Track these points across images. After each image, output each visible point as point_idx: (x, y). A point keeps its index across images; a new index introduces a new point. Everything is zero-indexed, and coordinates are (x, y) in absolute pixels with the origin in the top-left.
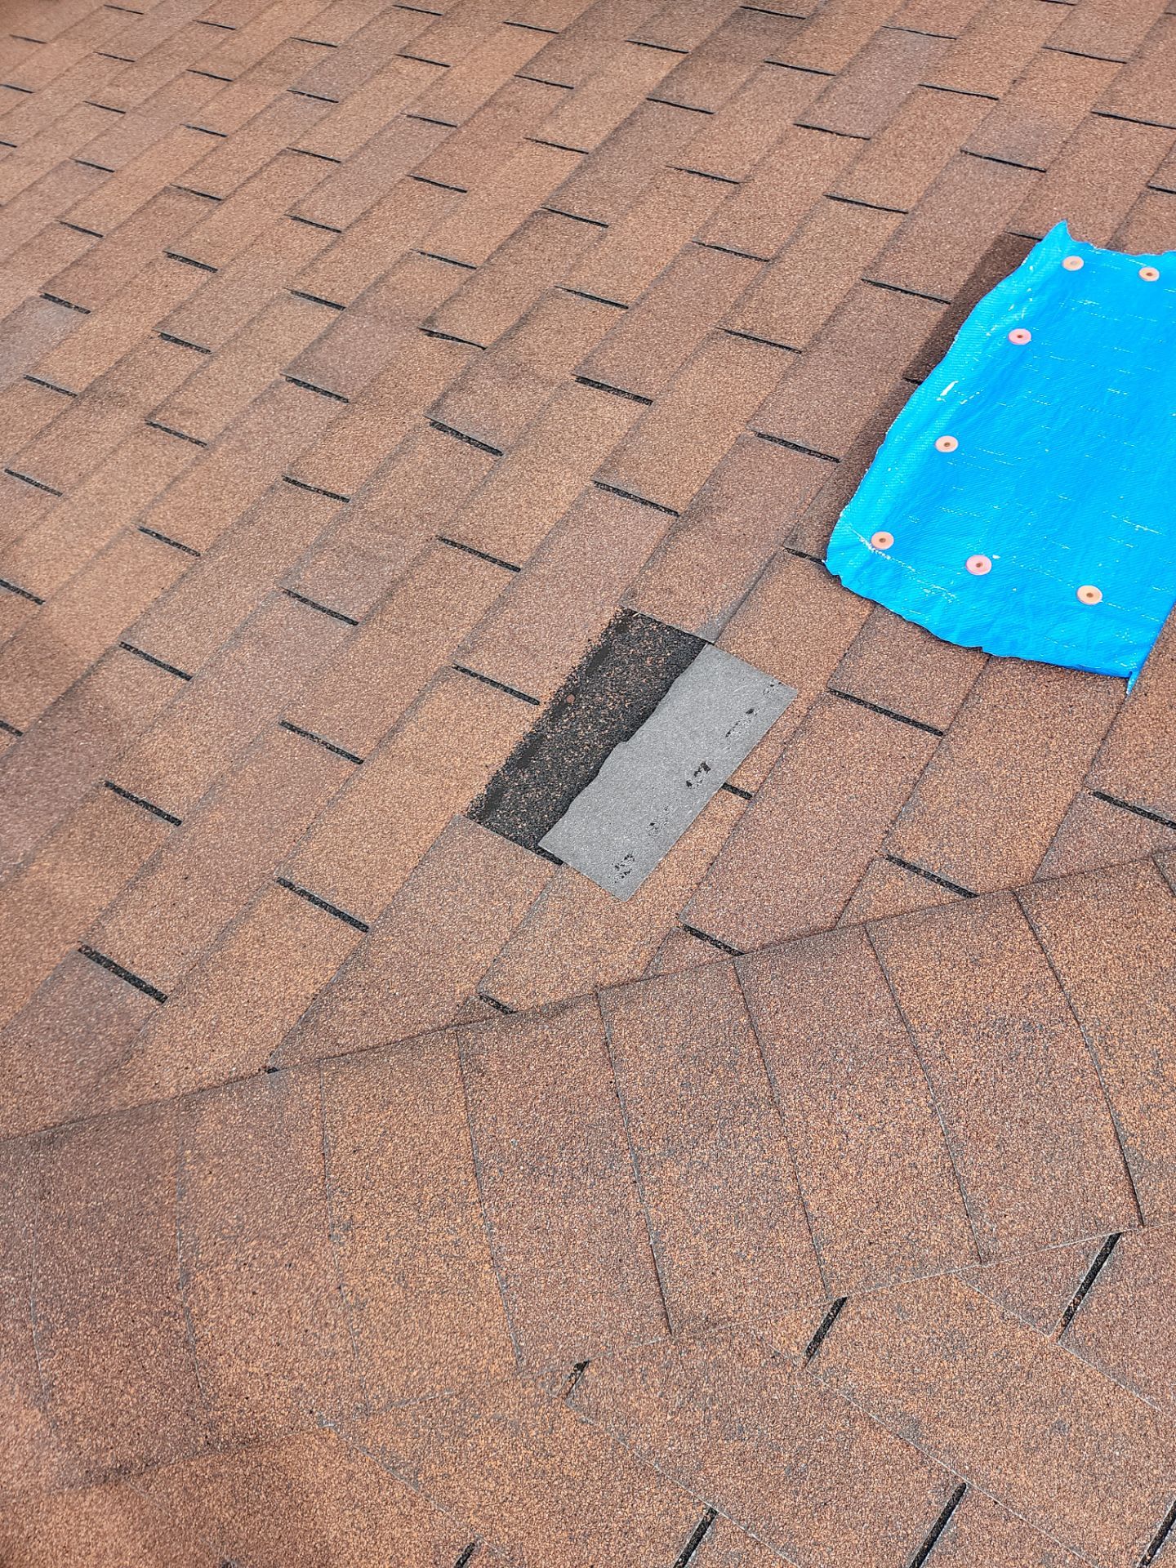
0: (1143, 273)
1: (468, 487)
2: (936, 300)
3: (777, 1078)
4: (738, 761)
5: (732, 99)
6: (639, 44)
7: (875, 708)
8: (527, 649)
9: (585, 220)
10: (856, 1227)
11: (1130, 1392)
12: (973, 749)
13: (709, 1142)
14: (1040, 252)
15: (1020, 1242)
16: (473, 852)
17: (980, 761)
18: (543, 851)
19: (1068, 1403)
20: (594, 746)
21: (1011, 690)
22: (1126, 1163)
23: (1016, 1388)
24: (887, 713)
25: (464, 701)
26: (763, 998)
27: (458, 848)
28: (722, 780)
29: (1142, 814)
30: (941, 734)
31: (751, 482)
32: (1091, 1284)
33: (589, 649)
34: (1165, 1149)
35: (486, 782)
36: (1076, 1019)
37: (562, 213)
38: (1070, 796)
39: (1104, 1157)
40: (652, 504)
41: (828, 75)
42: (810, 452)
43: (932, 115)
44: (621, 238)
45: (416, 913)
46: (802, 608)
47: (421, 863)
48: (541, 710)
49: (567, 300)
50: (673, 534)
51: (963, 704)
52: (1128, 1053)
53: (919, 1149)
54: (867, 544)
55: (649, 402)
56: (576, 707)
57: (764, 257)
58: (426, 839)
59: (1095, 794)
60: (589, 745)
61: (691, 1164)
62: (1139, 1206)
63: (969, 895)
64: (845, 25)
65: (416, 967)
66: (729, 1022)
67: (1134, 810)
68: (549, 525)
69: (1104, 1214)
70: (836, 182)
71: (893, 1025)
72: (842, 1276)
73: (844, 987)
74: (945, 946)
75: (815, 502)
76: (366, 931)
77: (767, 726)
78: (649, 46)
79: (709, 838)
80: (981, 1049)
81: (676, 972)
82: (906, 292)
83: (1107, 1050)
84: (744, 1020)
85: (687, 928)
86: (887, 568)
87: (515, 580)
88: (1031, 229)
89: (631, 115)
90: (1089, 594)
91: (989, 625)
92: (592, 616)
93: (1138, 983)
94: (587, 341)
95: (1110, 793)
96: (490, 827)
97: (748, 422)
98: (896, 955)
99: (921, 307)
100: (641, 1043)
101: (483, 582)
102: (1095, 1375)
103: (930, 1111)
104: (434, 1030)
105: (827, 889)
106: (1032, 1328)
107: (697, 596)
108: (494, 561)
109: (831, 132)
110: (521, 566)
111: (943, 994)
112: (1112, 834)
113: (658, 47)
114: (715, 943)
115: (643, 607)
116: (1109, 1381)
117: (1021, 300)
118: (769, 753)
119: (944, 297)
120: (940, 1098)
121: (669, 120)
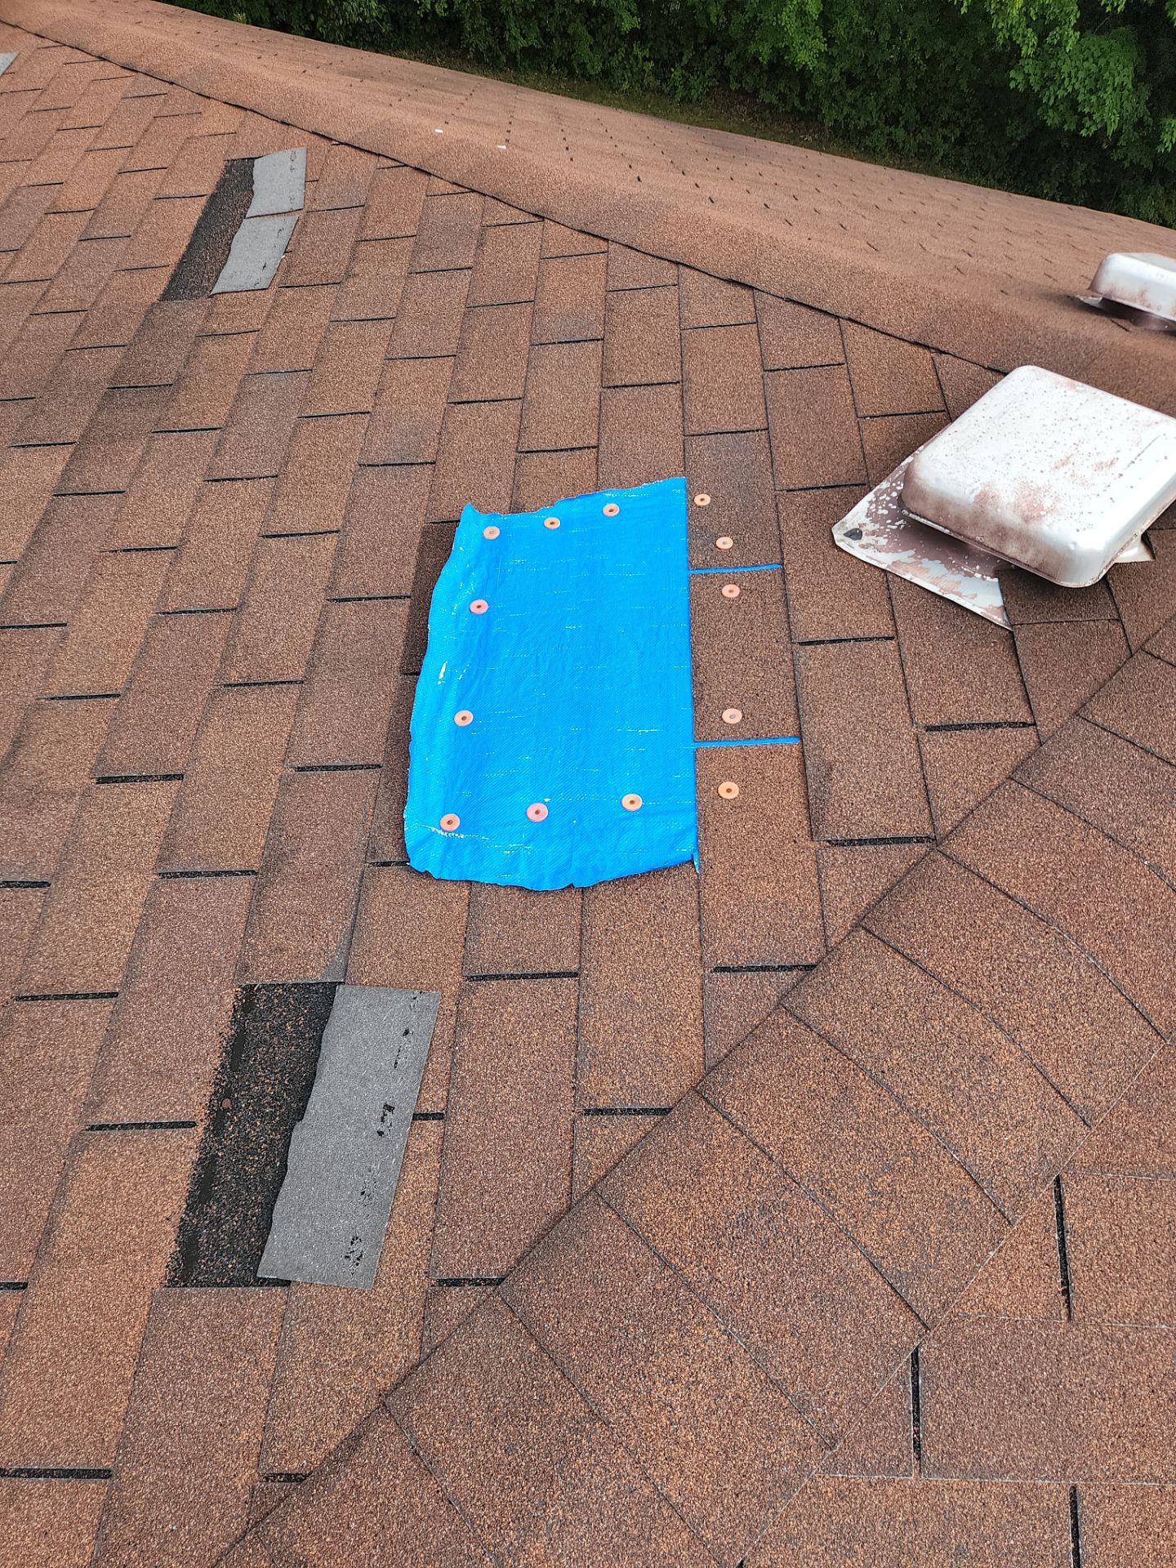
0: (547, 523)
1: (26, 931)
2: (397, 597)
3: (588, 1389)
4: (416, 1087)
5: (137, 474)
6: (23, 446)
7: (512, 977)
8: (160, 1073)
9: (40, 626)
10: (719, 1488)
11: (993, 1481)
12: (607, 976)
13: (556, 1496)
14: (461, 534)
15: (851, 1409)
16: (192, 1322)
17: (617, 984)
18: (265, 1279)
19: (955, 1526)
20: (272, 1140)
21: (612, 910)
22: (891, 1285)
23: (912, 1542)
24: (525, 976)
25: (114, 1160)
26: (540, 1314)
27: (173, 1326)
28: (409, 1112)
29: (756, 970)
30: (576, 975)
31: (309, 815)
32: (918, 1407)
33: (224, 1043)
34: (911, 1254)
35: (173, 1237)
36: (795, 1181)
37: (13, 627)
38: (698, 981)
39: (873, 1289)
40: (226, 872)
41: (216, 429)
42: (352, 768)
43: (321, 441)
44: (84, 632)
45: (157, 1424)
46: (409, 913)
47: (139, 1364)
48: (200, 1130)
49: (54, 708)
50: (258, 893)
51: (581, 940)
52: (845, 1188)
53: (734, 1378)
54: (439, 832)
55: (180, 777)
56: (236, 1109)
57: (231, 607)
58: (134, 1334)
59: (716, 970)
60: (265, 1142)
61: (550, 1528)
62: (918, 1315)
63: (664, 1112)
64: (212, 381)
65: (182, 1486)
66: (521, 1356)
67: (749, 969)
68: (129, 936)
69: (897, 1339)
70: (265, 522)
71: (660, 1273)
72: (728, 1543)
73: (604, 1260)
74: (667, 1172)
75: (377, 811)
76: (110, 1476)
77: (427, 1039)
78: (34, 446)
79: (423, 1178)
80: (738, 1254)
81: (450, 1335)
82: (370, 599)
83: (829, 1195)
84: (533, 1348)
85: (441, 1282)
86: (465, 847)
87: (117, 1007)
88: (446, 515)
89: (44, 514)
90: (631, 801)
91: (569, 861)
92: (213, 1008)
93: (823, 1121)
94: (92, 740)
95: (725, 964)
96: (199, 1284)
97: (283, 761)
98: (633, 1203)
99: (389, 607)
100: (449, 1431)
101: (83, 1023)
102: (961, 1486)
103: (726, 1337)
104: (232, 1546)
105: (549, 1170)
106: (897, 1479)
107: (308, 943)
108: (86, 996)
109: (242, 479)
110: (117, 990)
111: (686, 1219)
112: (743, 999)
113: (44, 445)
114: (475, 1283)
115: (261, 977)
116: (974, 1483)
117: (466, 576)
118: (440, 1063)
119: (403, 593)
120: (728, 1320)
121: (84, 509)
